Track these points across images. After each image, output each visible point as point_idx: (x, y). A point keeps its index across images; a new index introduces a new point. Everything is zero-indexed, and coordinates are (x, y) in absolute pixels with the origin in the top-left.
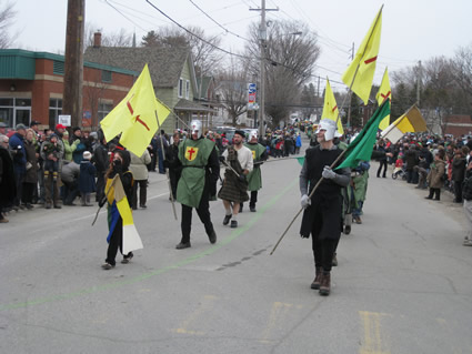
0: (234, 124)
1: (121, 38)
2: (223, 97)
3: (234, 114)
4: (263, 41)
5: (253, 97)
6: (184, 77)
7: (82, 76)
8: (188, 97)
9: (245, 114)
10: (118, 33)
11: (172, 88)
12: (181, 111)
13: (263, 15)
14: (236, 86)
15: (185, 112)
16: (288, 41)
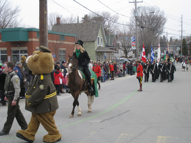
0: (126, 57)
1: (71, 19)
2: (120, 44)
3: (126, 52)
4: (136, 17)
5: (134, 44)
6: (100, 36)
7: (47, 39)
8: (102, 45)
9: (132, 52)
10: (70, 17)
11: (94, 41)
12: (99, 52)
13: (136, 5)
14: (127, 38)
15: (101, 52)
16: (150, 16)
